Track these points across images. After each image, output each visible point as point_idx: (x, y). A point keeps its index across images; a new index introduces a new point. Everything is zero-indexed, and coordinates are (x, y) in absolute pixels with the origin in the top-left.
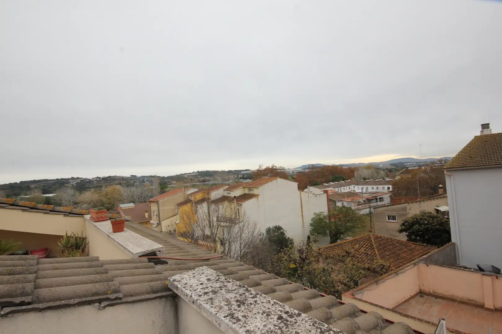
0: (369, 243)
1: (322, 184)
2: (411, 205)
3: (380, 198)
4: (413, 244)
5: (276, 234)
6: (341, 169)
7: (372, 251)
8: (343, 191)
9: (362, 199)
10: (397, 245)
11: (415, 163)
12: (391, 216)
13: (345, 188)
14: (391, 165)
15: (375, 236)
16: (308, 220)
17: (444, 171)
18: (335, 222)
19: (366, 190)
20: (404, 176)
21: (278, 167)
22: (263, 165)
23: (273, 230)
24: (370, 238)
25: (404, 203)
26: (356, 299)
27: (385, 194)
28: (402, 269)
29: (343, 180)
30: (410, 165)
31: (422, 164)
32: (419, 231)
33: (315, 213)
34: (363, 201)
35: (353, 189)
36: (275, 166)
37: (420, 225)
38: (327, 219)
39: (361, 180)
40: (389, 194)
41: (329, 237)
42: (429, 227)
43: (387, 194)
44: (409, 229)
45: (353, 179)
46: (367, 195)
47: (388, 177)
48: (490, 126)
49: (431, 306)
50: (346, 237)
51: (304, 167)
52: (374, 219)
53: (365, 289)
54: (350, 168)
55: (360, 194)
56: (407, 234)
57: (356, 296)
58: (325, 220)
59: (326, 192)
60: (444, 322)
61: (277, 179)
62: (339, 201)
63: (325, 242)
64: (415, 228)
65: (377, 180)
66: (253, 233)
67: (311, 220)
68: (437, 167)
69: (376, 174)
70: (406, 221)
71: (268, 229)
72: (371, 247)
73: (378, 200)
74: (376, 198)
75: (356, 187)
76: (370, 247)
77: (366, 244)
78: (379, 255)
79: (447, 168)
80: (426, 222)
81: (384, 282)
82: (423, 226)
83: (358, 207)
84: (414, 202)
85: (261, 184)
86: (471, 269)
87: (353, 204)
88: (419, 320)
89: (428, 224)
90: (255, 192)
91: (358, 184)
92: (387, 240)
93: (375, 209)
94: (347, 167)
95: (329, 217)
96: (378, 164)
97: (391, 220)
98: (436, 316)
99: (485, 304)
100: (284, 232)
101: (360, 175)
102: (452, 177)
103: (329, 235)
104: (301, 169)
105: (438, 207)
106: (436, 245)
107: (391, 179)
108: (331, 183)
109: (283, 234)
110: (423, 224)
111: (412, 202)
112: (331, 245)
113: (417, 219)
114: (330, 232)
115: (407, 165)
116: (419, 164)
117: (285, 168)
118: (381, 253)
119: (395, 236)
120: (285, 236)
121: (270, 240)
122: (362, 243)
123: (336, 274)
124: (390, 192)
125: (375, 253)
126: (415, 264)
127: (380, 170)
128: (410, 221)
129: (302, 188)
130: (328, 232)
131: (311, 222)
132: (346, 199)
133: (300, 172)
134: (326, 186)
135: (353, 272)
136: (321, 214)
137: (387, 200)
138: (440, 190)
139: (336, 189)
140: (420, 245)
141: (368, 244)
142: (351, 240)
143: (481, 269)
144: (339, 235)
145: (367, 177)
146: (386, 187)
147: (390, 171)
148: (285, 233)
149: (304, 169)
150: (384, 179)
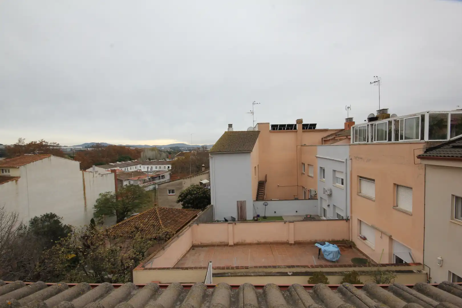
0: (155, 215)
1: (108, 164)
2: (185, 180)
3: (162, 176)
4: (186, 210)
5: (46, 224)
6: (129, 150)
7: (157, 222)
8: (130, 170)
9: (147, 177)
10: (176, 213)
11: (186, 148)
12: (171, 190)
13: (132, 167)
14: (171, 148)
15: (160, 208)
16: (92, 202)
17: (209, 154)
18: (123, 200)
19: (151, 170)
20: (180, 157)
21: (49, 143)
22: (24, 139)
23: (41, 220)
24: (156, 211)
25: (179, 179)
26: (146, 269)
27: (166, 172)
28: (182, 232)
29: (130, 160)
30: (183, 149)
31: (192, 149)
32: (191, 199)
33: (100, 194)
34: (148, 180)
35: (139, 168)
36: (46, 141)
37: (191, 195)
38: (115, 199)
39: (147, 160)
40: (169, 172)
41: (116, 216)
42: (197, 196)
43: (168, 172)
44: (184, 199)
45: (139, 159)
46: (151, 173)
47: (168, 158)
48: (233, 126)
49: (200, 254)
50: (133, 214)
51: (87, 146)
52: (158, 193)
53: (154, 257)
54: (137, 149)
55: (145, 173)
56: (182, 203)
57: (146, 267)
58: (113, 200)
59: (113, 171)
60: (211, 264)
61: (50, 156)
62: (126, 180)
63: (111, 222)
64: (188, 198)
65: (160, 161)
66: (10, 228)
67: (95, 201)
68: (201, 152)
69: (159, 155)
70: (182, 193)
71: (34, 219)
72: (157, 218)
73: (161, 177)
74: (159, 176)
75: (142, 166)
76: (155, 219)
77: (152, 217)
78: (163, 224)
79: (211, 152)
80: (195, 192)
81: (169, 247)
82: (193, 195)
83: (144, 184)
84: (187, 177)
85: (24, 163)
86: (221, 221)
87: (139, 183)
88: (196, 268)
89: (196, 194)
90: (13, 173)
91: (143, 164)
92: (169, 210)
93: (159, 185)
94: (134, 148)
95: (117, 196)
96: (161, 147)
97: (171, 193)
98: (203, 261)
99: (229, 242)
100: (59, 219)
101: (145, 156)
102: (213, 159)
103: (116, 214)
104: (83, 148)
105: (201, 180)
106: (200, 209)
107: (170, 160)
108: (118, 163)
109: (57, 222)
110: (193, 194)
111: (186, 178)
112: (117, 224)
113: (190, 191)
114: (117, 211)
115: (182, 149)
116: (189, 149)
117: (60, 145)
118: (164, 222)
119: (174, 206)
120: (60, 224)
121: (37, 233)
122: (148, 216)
123: (124, 251)
124: (169, 170)
125: (160, 223)
126: (190, 226)
127: (163, 152)
128: (185, 193)
129: (84, 167)
130: (115, 211)
131: (96, 204)
132: (133, 178)
133: (81, 151)
134: (112, 165)
135: (142, 244)
136: (107, 194)
137: (167, 177)
138: (203, 168)
139: (123, 169)
140: (191, 210)
141: (154, 217)
142: (138, 216)
143: (226, 220)
144: (126, 213)
145: (152, 158)
146: (167, 166)
147: (170, 153)
148: (60, 221)
149: (86, 147)
150: (165, 160)
